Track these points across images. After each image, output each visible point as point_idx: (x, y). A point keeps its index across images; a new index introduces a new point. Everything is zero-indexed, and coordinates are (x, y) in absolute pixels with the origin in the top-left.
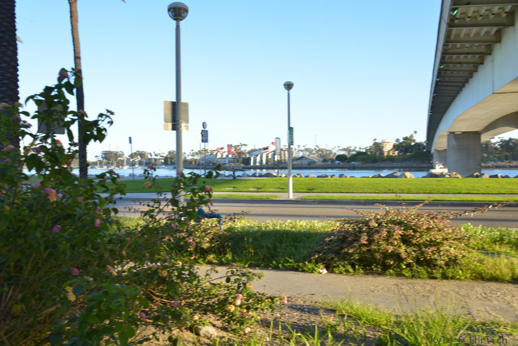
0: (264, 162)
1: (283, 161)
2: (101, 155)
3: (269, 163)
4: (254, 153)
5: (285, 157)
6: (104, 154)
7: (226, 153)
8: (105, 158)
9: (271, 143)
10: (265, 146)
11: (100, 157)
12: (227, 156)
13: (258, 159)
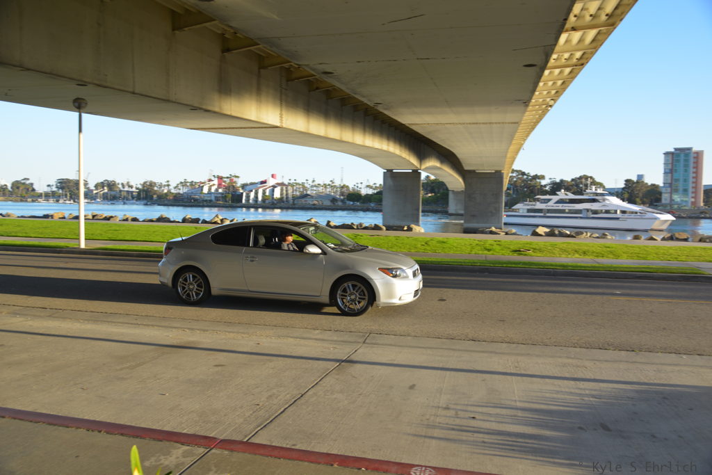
0: (260, 198)
1: (285, 199)
2: (54, 184)
3: (267, 201)
4: (248, 188)
5: (287, 194)
6: (60, 183)
7: (216, 187)
8: (62, 188)
9: (271, 176)
10: (263, 179)
11: (55, 186)
12: (217, 190)
13: (252, 195)
